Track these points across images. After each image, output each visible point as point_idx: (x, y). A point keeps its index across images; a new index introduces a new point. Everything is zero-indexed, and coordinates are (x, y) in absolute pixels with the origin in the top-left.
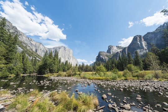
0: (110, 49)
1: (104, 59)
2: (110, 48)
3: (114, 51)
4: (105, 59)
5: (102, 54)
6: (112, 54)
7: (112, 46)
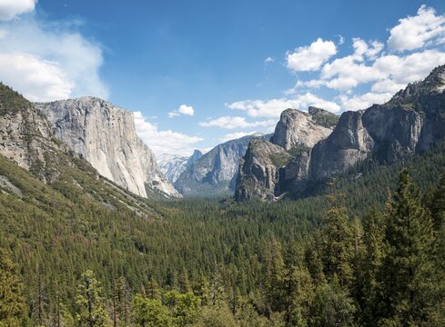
0: (286, 128)
1: (264, 170)
2: (284, 121)
3: (297, 137)
4: (267, 169)
5: (258, 149)
6: (288, 148)
7: (293, 115)
